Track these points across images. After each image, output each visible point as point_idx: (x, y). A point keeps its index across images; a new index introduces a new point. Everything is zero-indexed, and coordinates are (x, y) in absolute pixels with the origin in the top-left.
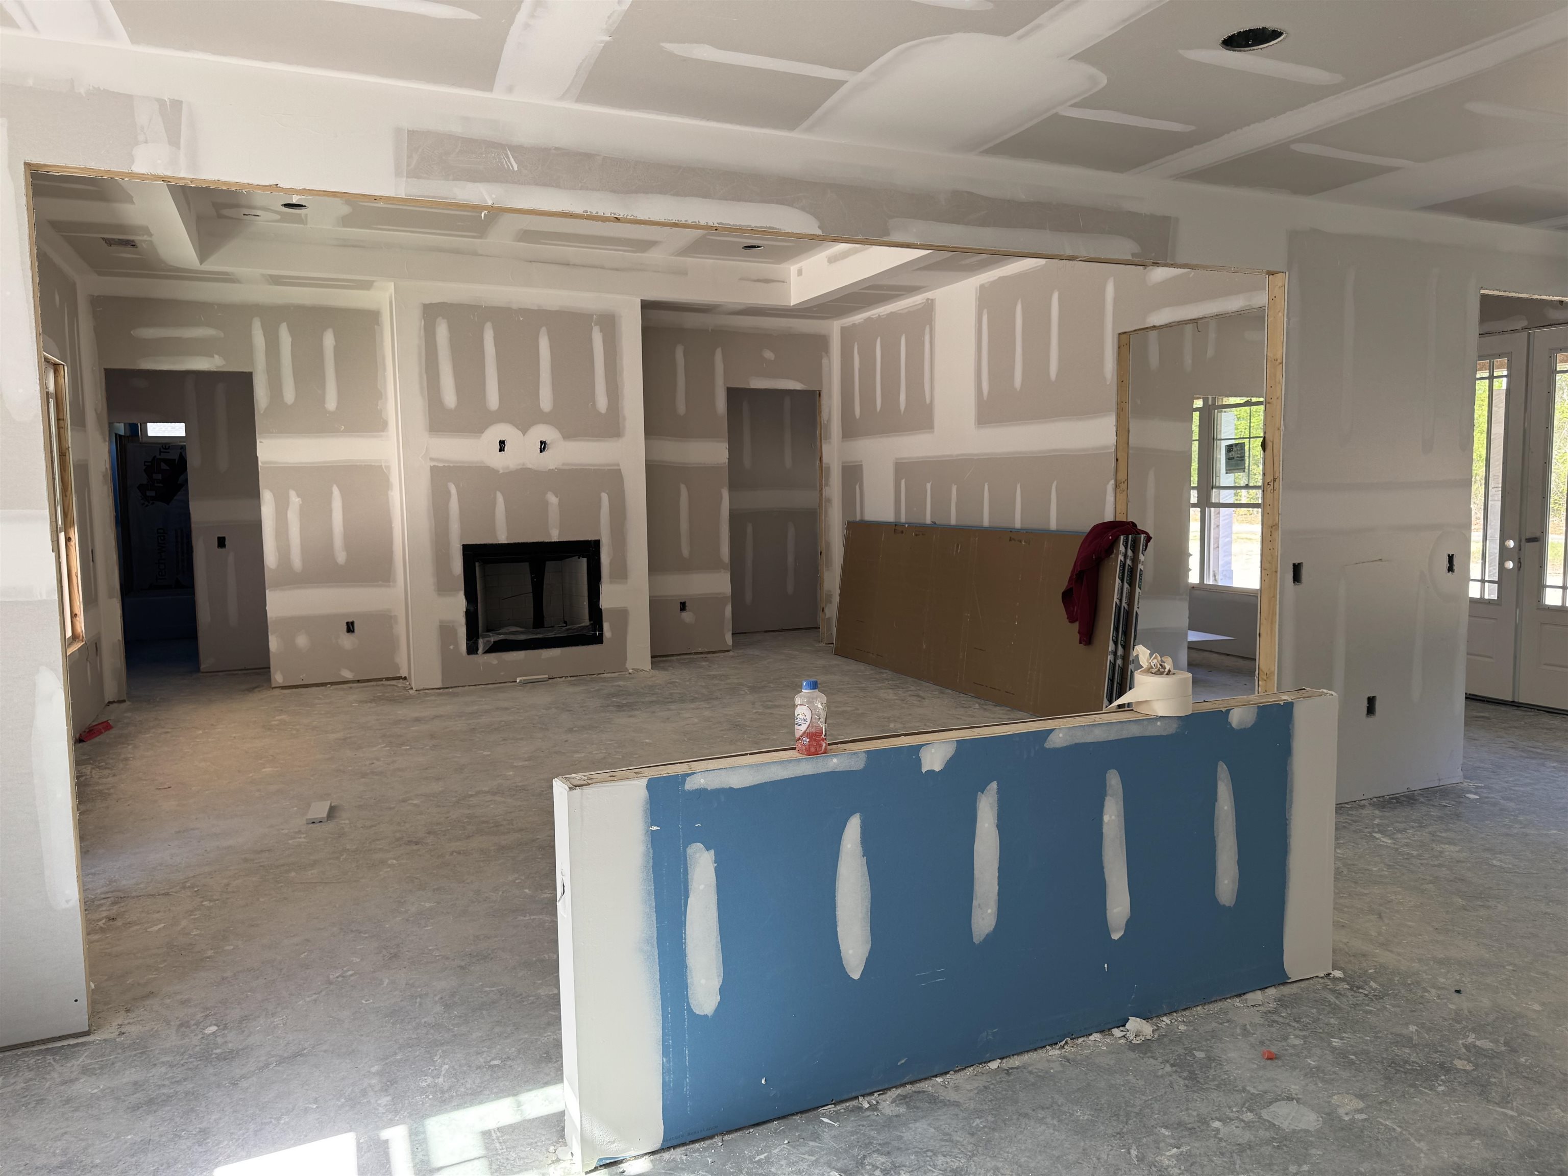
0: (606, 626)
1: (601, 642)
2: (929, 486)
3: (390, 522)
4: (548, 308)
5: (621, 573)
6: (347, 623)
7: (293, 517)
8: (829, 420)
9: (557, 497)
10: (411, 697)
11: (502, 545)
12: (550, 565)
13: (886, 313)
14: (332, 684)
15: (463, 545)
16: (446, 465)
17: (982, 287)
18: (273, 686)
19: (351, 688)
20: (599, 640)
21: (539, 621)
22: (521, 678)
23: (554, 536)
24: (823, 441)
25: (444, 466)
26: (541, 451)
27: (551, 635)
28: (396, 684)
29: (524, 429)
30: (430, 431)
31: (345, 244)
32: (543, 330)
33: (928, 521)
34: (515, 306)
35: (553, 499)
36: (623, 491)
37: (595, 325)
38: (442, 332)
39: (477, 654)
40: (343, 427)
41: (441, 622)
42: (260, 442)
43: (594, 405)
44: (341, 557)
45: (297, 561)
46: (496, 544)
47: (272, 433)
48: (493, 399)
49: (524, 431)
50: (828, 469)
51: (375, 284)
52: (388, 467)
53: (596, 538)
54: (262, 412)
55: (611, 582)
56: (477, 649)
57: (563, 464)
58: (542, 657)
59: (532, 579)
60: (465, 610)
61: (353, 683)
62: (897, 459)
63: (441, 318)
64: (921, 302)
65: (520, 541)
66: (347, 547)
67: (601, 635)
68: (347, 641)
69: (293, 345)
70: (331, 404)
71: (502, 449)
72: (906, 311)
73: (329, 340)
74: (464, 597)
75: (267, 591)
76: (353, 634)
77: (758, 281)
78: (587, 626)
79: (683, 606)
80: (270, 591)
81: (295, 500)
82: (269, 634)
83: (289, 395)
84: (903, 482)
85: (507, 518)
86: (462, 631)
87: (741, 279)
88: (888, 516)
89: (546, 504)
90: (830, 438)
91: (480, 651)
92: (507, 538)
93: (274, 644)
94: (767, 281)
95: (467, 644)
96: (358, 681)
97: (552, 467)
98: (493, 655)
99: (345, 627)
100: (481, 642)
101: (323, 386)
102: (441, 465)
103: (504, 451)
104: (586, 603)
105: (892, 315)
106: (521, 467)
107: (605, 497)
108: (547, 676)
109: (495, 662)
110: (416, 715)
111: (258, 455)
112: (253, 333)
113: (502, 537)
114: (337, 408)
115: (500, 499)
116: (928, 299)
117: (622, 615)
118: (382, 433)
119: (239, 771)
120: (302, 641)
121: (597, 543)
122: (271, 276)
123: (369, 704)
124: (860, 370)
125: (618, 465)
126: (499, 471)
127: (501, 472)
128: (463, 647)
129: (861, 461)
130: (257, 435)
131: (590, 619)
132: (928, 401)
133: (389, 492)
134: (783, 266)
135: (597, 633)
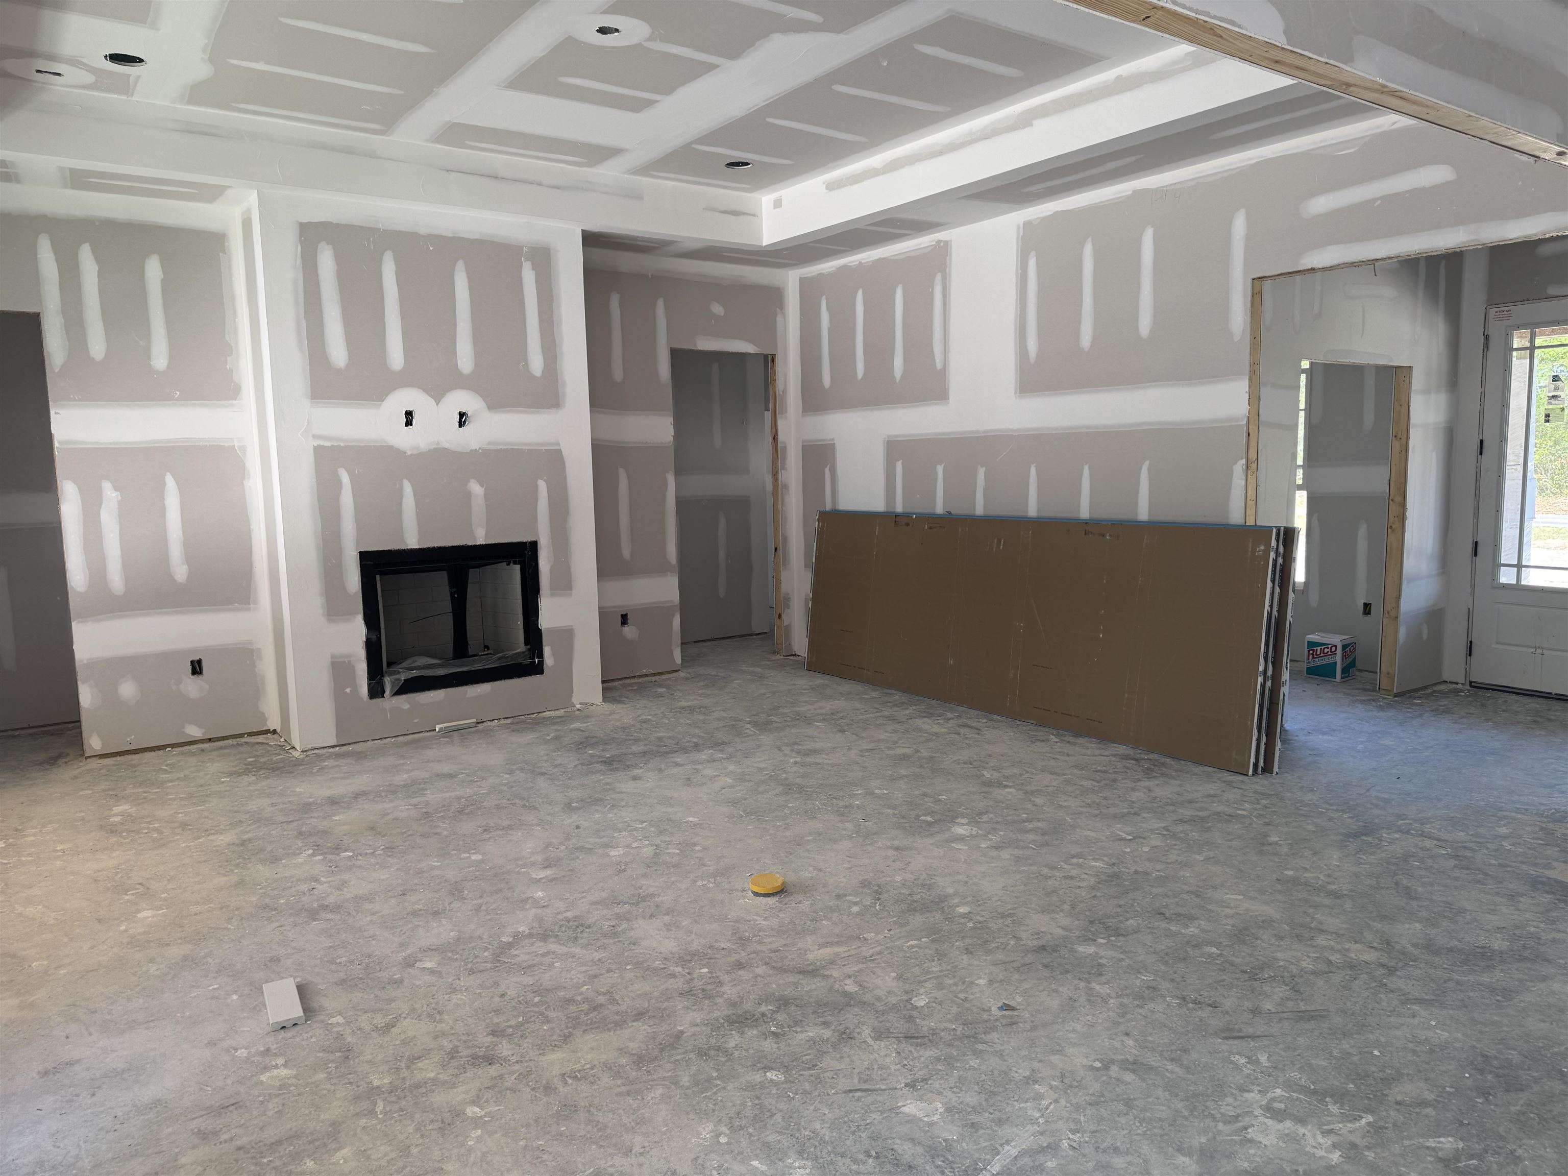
0: (547, 651)
1: (541, 672)
2: (940, 469)
3: (247, 523)
4: (466, 236)
5: (565, 584)
6: (192, 662)
7: (109, 520)
8: (785, 391)
9: (482, 485)
10: (297, 763)
11: (412, 551)
12: (473, 574)
13: (871, 259)
14: (173, 746)
15: (360, 553)
16: (335, 444)
17: (1027, 225)
18: (86, 755)
19: (203, 750)
20: (538, 669)
21: (461, 649)
22: (441, 726)
23: (480, 537)
24: (778, 416)
25: (332, 446)
26: (460, 426)
27: (478, 666)
28: (264, 741)
29: (438, 396)
30: (312, 399)
31: (191, 129)
32: (460, 266)
33: (939, 509)
34: (422, 231)
35: (476, 489)
36: (565, 477)
37: (525, 261)
38: (326, 262)
39: (383, 697)
40: (178, 393)
41: (333, 657)
42: (56, 413)
43: (526, 366)
44: (180, 572)
45: (116, 580)
46: (404, 550)
47: (75, 400)
48: (396, 357)
49: (438, 399)
50: (784, 449)
51: (228, 192)
52: (243, 449)
53: (533, 539)
54: (57, 370)
55: (552, 595)
56: (384, 692)
57: (489, 443)
58: (468, 696)
59: (452, 595)
60: (365, 640)
61: (203, 743)
62: (888, 436)
63: (323, 243)
64: (928, 244)
65: (436, 545)
66: (189, 557)
67: (541, 663)
68: (192, 687)
69: (100, 274)
70: (160, 360)
71: (409, 423)
72: (904, 256)
73: (153, 270)
74: (363, 622)
75: (74, 624)
76: (201, 676)
77: (725, 212)
78: (523, 652)
79: (624, 619)
80: (78, 622)
81: (110, 494)
82: (79, 683)
83: (97, 347)
84: (899, 465)
85: (417, 514)
86: (362, 668)
87: (706, 209)
88: (877, 504)
89: (468, 495)
90: (786, 412)
91: (387, 693)
92: (419, 542)
93: (86, 696)
94: (736, 213)
95: (369, 685)
96: (210, 740)
97: (475, 446)
98: (403, 697)
99: (190, 668)
100: (387, 681)
101: (147, 334)
102: (327, 444)
103: (411, 425)
104: (520, 623)
105: (880, 261)
106: (434, 446)
107: (542, 485)
108: (474, 720)
109: (406, 706)
110: (327, 793)
111: (53, 431)
112: (39, 256)
113: (412, 541)
114: (168, 366)
115: (408, 489)
116: (939, 242)
117: (567, 635)
118: (234, 402)
119: (99, 921)
120: (128, 690)
121: (534, 545)
122: (73, 171)
123: (245, 778)
124: (830, 330)
125: (558, 444)
126: (406, 453)
127: (409, 453)
128: (364, 689)
129: (833, 439)
130: (50, 403)
131: (526, 644)
132: (939, 365)
133: (245, 482)
134: (755, 195)
135: (537, 660)
